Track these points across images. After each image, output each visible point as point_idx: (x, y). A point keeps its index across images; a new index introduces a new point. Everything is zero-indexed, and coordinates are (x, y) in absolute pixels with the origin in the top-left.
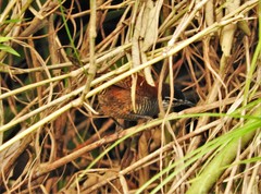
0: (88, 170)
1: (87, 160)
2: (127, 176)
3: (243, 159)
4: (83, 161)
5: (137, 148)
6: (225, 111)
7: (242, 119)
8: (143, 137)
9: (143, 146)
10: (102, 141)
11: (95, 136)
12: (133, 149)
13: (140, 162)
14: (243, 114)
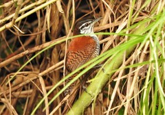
0: (18, 72)
1: (14, 65)
2: (44, 77)
3: (127, 65)
4: (12, 66)
5: (51, 57)
6: (114, 31)
7: (126, 37)
8: (55, 49)
9: (55, 55)
10: (26, 52)
11: (20, 48)
12: (48, 58)
13: (53, 67)
14: (127, 33)
